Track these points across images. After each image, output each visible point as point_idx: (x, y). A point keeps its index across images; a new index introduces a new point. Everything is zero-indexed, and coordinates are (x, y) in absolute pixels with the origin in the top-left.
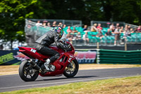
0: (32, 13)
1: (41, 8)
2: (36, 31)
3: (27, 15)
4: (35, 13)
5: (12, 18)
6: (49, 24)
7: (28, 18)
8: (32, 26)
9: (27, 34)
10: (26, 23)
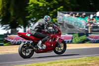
0: (62, 7)
1: (68, 3)
2: (65, 20)
3: (59, 9)
4: (64, 7)
5: (48, 10)
6: (74, 15)
7: (59, 11)
8: (62, 16)
9: (58, 22)
10: (58, 14)
